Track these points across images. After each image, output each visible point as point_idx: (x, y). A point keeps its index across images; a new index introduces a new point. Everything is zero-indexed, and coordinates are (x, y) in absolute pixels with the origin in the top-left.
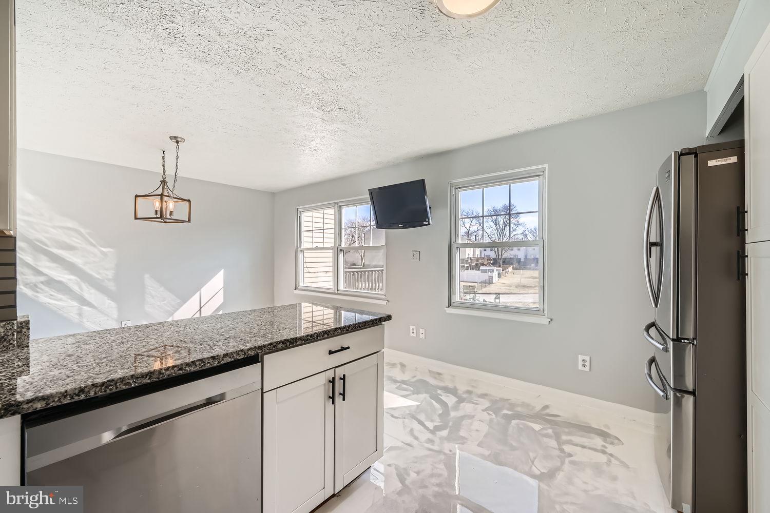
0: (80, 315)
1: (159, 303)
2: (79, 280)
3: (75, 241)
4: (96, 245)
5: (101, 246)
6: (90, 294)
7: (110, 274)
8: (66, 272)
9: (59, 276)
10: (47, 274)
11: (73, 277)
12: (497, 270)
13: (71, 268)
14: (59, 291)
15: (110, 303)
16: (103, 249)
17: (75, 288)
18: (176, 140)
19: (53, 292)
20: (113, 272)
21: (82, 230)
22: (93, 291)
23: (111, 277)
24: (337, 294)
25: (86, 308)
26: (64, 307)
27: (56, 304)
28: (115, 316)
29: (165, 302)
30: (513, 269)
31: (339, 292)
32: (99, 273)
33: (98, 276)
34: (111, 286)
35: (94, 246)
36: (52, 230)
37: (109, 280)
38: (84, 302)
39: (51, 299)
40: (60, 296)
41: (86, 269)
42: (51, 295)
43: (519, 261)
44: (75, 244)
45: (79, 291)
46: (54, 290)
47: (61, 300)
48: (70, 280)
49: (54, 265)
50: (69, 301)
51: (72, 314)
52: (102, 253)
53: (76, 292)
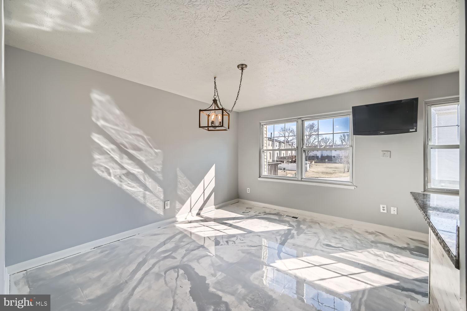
0: (144, 197)
1: (184, 188)
2: (143, 172)
3: (141, 145)
4: (153, 148)
5: (155, 149)
6: (150, 182)
7: (159, 168)
8: (137, 167)
9: (133, 170)
10: (127, 168)
11: (140, 171)
12: (308, 163)
13: (140, 164)
14: (132, 180)
15: (159, 189)
16: (156, 150)
17: (141, 178)
18: (242, 67)
19: (129, 181)
20: (161, 166)
21: (145, 137)
22: (150, 180)
23: (159, 170)
24: (301, 181)
25: (147, 193)
26: (135, 192)
27: (131, 190)
28: (162, 198)
29: (187, 187)
30: (315, 163)
31: (303, 179)
32: (154, 168)
33: (153, 169)
34: (160, 176)
35: (151, 147)
36: (130, 137)
37: (158, 172)
38: (146, 188)
39: (128, 186)
40: (133, 184)
41: (147, 164)
42: (128, 183)
43: (317, 157)
44: (140, 146)
45: (143, 180)
46: (130, 180)
47: (133, 187)
48: (138, 172)
49: (130, 162)
50: (138, 187)
51: (139, 197)
52: (156, 153)
53: (142, 181)
